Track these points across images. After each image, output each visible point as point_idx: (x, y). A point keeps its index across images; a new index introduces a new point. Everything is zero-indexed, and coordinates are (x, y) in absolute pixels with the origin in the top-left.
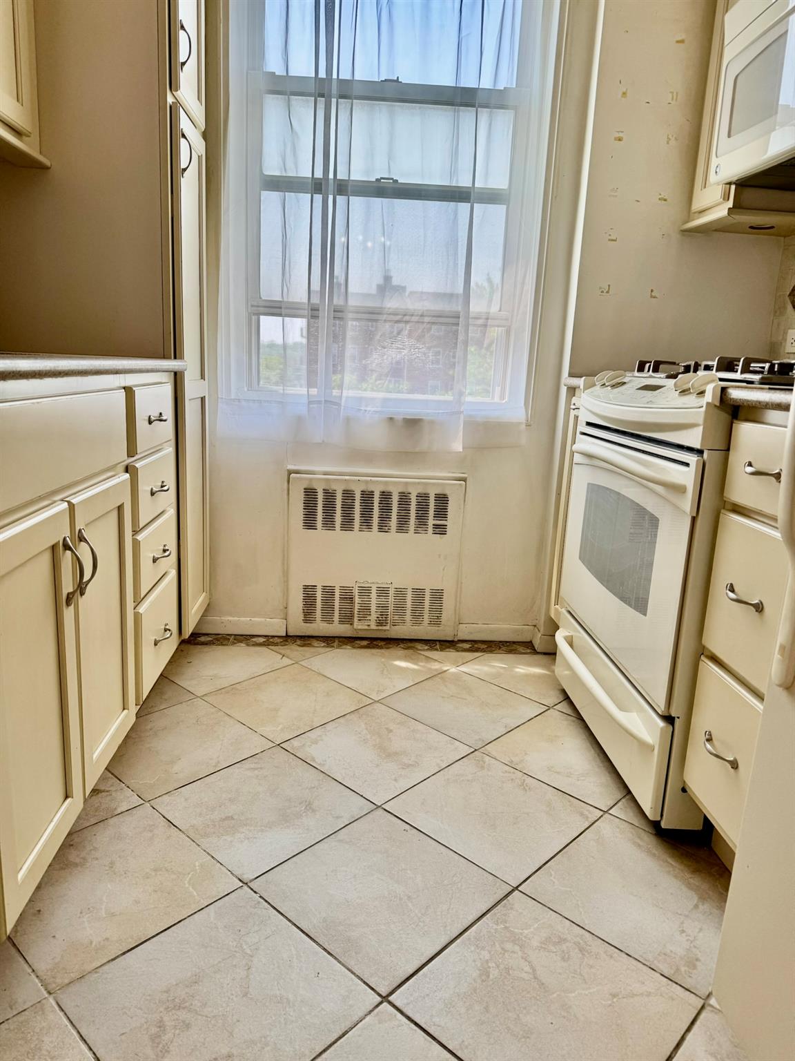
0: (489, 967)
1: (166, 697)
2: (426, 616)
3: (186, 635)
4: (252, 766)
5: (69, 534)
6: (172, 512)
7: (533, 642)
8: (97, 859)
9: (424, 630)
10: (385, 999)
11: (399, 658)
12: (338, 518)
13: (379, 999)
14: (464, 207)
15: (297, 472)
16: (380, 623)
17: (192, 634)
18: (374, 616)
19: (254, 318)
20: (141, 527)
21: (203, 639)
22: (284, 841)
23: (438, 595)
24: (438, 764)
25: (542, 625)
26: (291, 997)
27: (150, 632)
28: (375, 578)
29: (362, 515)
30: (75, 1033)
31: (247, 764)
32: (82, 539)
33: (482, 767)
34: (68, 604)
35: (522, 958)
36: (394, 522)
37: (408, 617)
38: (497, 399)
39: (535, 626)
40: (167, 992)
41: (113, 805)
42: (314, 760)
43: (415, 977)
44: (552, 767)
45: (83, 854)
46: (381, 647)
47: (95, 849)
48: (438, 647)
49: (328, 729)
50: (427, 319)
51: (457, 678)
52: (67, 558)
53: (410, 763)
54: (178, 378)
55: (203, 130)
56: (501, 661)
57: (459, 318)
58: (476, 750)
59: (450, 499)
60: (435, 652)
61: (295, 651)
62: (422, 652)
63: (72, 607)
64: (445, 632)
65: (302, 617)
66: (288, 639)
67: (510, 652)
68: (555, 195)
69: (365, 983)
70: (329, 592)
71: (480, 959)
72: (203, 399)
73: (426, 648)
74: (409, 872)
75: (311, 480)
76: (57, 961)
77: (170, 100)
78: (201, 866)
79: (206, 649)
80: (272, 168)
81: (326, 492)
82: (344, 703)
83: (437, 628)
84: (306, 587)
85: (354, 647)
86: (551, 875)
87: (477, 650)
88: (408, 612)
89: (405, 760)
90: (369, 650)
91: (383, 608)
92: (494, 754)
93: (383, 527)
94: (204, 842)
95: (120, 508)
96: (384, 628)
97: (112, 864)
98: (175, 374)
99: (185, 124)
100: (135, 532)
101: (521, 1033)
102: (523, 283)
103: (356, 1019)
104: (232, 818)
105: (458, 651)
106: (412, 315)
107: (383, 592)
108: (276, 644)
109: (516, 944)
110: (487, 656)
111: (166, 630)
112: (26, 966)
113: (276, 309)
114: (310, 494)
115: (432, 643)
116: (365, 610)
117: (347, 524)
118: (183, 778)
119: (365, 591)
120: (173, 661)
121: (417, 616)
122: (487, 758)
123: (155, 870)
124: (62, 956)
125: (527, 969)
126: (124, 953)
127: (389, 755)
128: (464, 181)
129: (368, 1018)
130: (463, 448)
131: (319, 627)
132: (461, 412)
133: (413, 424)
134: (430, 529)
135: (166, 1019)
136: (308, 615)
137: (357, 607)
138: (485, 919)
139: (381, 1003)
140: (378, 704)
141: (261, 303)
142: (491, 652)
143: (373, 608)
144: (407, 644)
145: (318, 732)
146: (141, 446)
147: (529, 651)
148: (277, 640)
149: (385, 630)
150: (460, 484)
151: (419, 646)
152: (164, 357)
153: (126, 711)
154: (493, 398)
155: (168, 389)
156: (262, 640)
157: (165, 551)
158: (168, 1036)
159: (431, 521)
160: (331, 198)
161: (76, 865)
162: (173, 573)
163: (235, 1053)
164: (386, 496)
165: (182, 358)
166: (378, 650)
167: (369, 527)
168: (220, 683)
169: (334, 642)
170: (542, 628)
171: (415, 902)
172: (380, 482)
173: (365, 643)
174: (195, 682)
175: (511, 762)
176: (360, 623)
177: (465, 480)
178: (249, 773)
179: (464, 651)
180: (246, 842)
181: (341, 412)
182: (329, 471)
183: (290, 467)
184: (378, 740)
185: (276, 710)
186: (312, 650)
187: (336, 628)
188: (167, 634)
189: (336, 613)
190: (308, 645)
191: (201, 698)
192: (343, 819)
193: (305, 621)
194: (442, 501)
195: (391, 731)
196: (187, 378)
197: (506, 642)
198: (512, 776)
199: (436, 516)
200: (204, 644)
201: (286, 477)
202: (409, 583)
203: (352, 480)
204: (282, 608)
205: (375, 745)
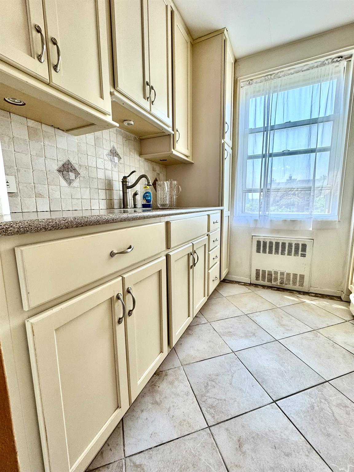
0: (314, 405)
1: (216, 295)
2: (298, 283)
3: (222, 279)
4: (238, 319)
5: (192, 251)
6: (219, 246)
7: (341, 297)
8: (195, 334)
9: (297, 287)
10: (275, 402)
11: (288, 295)
12: (267, 250)
13: (273, 401)
14: (313, 155)
15: (255, 236)
16: (281, 283)
17: (223, 279)
18: (279, 281)
19: (244, 194)
20: (210, 250)
21: (226, 281)
22: (246, 343)
23: (302, 277)
24: (299, 332)
25: (345, 291)
26: (244, 389)
27: (212, 278)
28: (280, 269)
29: (275, 249)
30: (187, 378)
31: (236, 318)
32: (195, 252)
33: (317, 337)
34: (191, 268)
35: (329, 407)
36: (286, 252)
37: (291, 283)
38: (326, 213)
39: (342, 291)
40: (210, 375)
41: (201, 321)
42: (256, 321)
43: (286, 398)
44: (346, 342)
45: (193, 332)
46: (281, 291)
47: (196, 332)
48: (302, 294)
49: (262, 313)
50: (299, 190)
51: (308, 305)
52: (191, 257)
53: (289, 329)
54: (222, 211)
55: (231, 147)
56: (327, 302)
57: (311, 188)
58: (314, 330)
59: (307, 245)
60: (301, 295)
61: (252, 288)
62: (296, 295)
63: (192, 269)
64: (305, 289)
65: (255, 278)
66: (251, 284)
67: (331, 299)
68: (349, 145)
69: (268, 394)
70: (264, 272)
71: (311, 401)
72: (229, 216)
73: (298, 293)
74: (286, 363)
75: (259, 238)
76: (184, 357)
77: (223, 141)
78: (222, 343)
79: (227, 284)
80: (250, 153)
81: (263, 242)
82: (268, 307)
83: (301, 287)
84: (257, 270)
85: (272, 290)
86: (343, 381)
87: (317, 297)
88: (291, 281)
89: (287, 328)
90: (277, 291)
91: (282, 279)
92: (322, 333)
93: (283, 253)
94: (223, 337)
95: (205, 245)
96: (282, 285)
97: (199, 337)
98: (221, 210)
99: (226, 147)
100: (209, 251)
101: (326, 434)
102: (337, 175)
103: (264, 404)
104: (231, 332)
105: (310, 296)
106: (294, 189)
107: (282, 274)
108: (247, 285)
109: (326, 401)
110: (321, 299)
111: (216, 277)
112: (177, 357)
113: (250, 191)
114: (259, 243)
115: (299, 292)
116: (276, 279)
117: (270, 252)
118: (219, 318)
119: (276, 273)
120: (218, 286)
121: (294, 283)
122: (319, 334)
123: (210, 341)
124: (185, 357)
125: (330, 411)
126: (200, 361)
127: (282, 325)
128: (313, 146)
129: (268, 406)
130: (312, 229)
131: (260, 282)
132: (311, 218)
133: (293, 221)
134: (300, 255)
135: (209, 383)
136: (257, 278)
137: (273, 277)
138: (314, 388)
139: (273, 402)
140: (279, 309)
141: (246, 190)
142: (323, 298)
143: (279, 278)
144: (291, 291)
145: (258, 313)
146: (211, 229)
147: (339, 300)
148: (247, 284)
149: (283, 286)
150: (311, 241)
151: (295, 292)
152: (219, 206)
153: (205, 297)
154: (325, 213)
155: (220, 214)
156: (243, 284)
157: (216, 256)
158: (209, 387)
159: (300, 253)
160: (267, 159)
161: (190, 334)
162: (219, 262)
163: (227, 400)
164: (284, 244)
165: (223, 206)
166: (280, 292)
167: (278, 253)
168: (230, 294)
169: (265, 287)
170: (345, 293)
171: (287, 374)
172: (282, 240)
173: (276, 289)
174: (224, 292)
175: (329, 337)
176: (274, 283)
177: (313, 240)
178: (237, 321)
179: (312, 296)
180: (234, 340)
181: (269, 218)
182: (265, 236)
183: (253, 235)
184: (278, 320)
185: (246, 304)
186: (258, 288)
187: (266, 283)
188: (216, 278)
189: (266, 279)
190: (257, 287)
191: (225, 297)
192: (265, 341)
193: (256, 280)
194: (304, 246)
195: (283, 318)
196: (224, 211)
197: (330, 295)
198: (329, 342)
199: (302, 251)
200: (227, 282)
201: (251, 237)
202: (292, 272)
203: (272, 239)
204: (249, 275)
205: (277, 321)
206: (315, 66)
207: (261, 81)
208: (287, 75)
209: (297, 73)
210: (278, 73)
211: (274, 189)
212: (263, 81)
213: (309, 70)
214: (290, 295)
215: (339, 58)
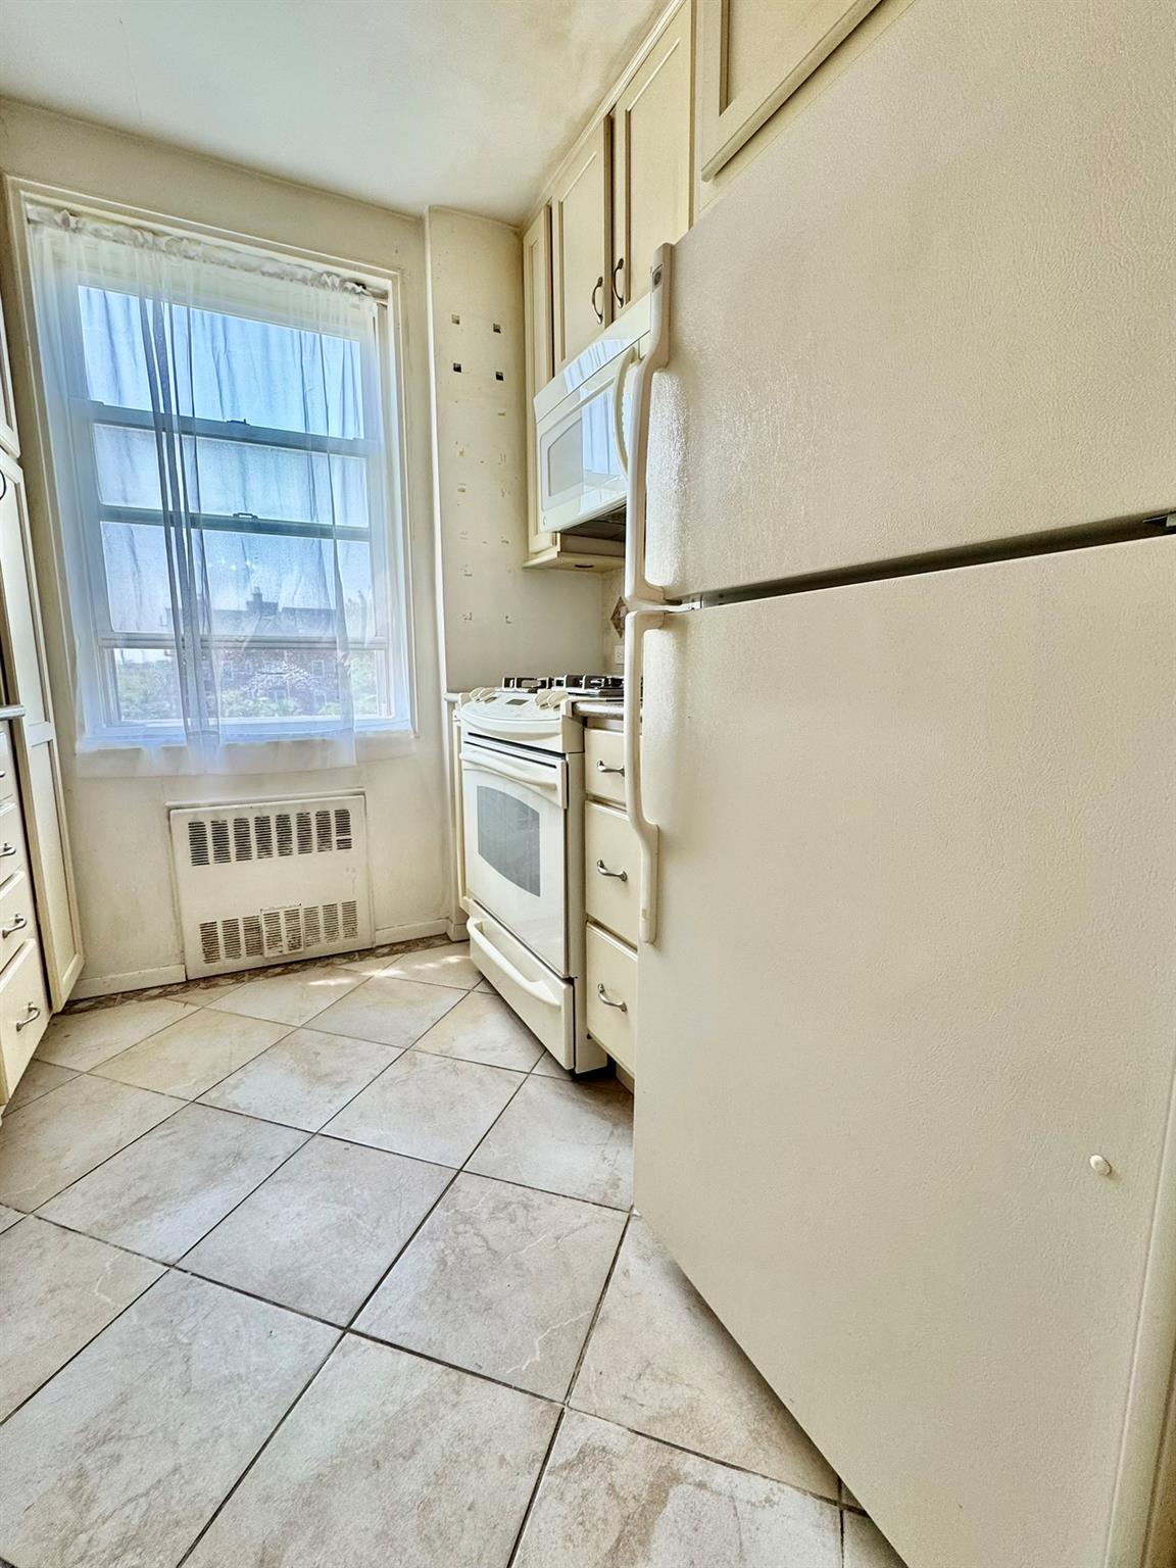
0: (446, 1256)
1: (39, 1083)
2: (341, 930)
3: (59, 1007)
4: (164, 1133)
6: (23, 874)
7: (448, 933)
9: (342, 943)
10: (347, 1329)
11: (319, 979)
12: (232, 849)
13: (341, 1332)
14: (327, 543)
15: (177, 808)
16: (293, 947)
17: (66, 1003)
18: (285, 942)
19: (106, 652)
21: (82, 1006)
22: (212, 1204)
23: (350, 908)
24: (372, 1073)
25: (454, 917)
26: (242, 1371)
27: (10, 1018)
28: (281, 903)
29: (259, 841)
31: (155, 1134)
33: (415, 1065)
35: (475, 1235)
36: (295, 844)
37: (322, 934)
38: (384, 716)
39: (447, 919)
40: (85, 1429)
42: (236, 1106)
43: (375, 1294)
44: (479, 1045)
46: (297, 971)
48: (357, 957)
49: (249, 1069)
51: (381, 984)
53: (343, 1080)
54: (13, 726)
57: (335, 642)
58: (407, 1049)
59: (350, 814)
61: (198, 996)
62: (342, 967)
64: (362, 941)
65: (202, 956)
66: (188, 984)
67: (428, 947)
69: (323, 1321)
70: (230, 925)
71: (436, 1251)
72: (49, 743)
73: (345, 961)
74: (355, 1190)
75: (195, 814)
78: (114, 1264)
79: (87, 1015)
80: (110, 499)
81: (214, 823)
82: (263, 1038)
83: (353, 939)
84: (203, 926)
85: (267, 977)
86: (490, 1148)
87: (396, 952)
88: (322, 930)
89: (337, 1079)
90: (285, 977)
91: (294, 931)
92: (425, 1048)
93: (284, 851)
94: (114, 1236)
96: (298, 950)
98: (11, 720)
101: (482, 1307)
103: (317, 1364)
104: (146, 1198)
105: (377, 957)
107: (292, 915)
108: (176, 993)
109: (467, 1223)
110: (407, 956)
111: (30, 1010)
113: (132, 643)
114: (196, 830)
115: (348, 956)
116: (275, 938)
117: (243, 854)
118: (75, 1172)
119: (272, 918)
120: (45, 1039)
121: (332, 932)
122: (418, 1055)
123: (51, 1291)
125: (480, 1243)
127: (319, 1079)
128: (323, 519)
129: (331, 1357)
131: (225, 964)
132: (351, 730)
133: (303, 745)
134: (334, 845)
135: (87, 1463)
136: (210, 953)
137: (265, 935)
138: (435, 1210)
139: (343, 1335)
140: (301, 1030)
141: (114, 637)
142: (410, 951)
143: (284, 933)
144: (324, 961)
145: (239, 1075)
147: (445, 942)
148: (175, 988)
149: (300, 953)
150: (359, 798)
151: (337, 961)
154: (380, 714)
156: (157, 991)
157: (17, 921)
158: (93, 1482)
159: (334, 838)
160: (184, 530)
162: (33, 943)
164: (283, 821)
165: (17, 703)
166: (294, 974)
167: (269, 853)
168: (109, 1052)
169: (244, 976)
170: (454, 920)
171: (365, 1218)
172: (275, 806)
173: (279, 970)
174: (77, 1057)
175: (441, 1051)
176: (270, 951)
177: (363, 794)
178: (160, 1142)
179: (384, 955)
180: (167, 1219)
181: (221, 739)
182: (215, 801)
183: (168, 804)
184: (306, 1067)
185: (184, 1064)
186: (220, 989)
187: (246, 961)
188: (34, 1014)
189: (243, 946)
190: (214, 986)
191: (87, 1073)
192: (279, 1158)
193: (207, 961)
194: (343, 817)
195: (319, 1054)
196: (25, 722)
197: (423, 938)
198: (444, 1064)
199: (339, 833)
200: (82, 1011)
201: (166, 815)
202: (318, 902)
203: (243, 808)
204: (177, 952)
205: (303, 1074)
206: (299, 277)
207: (115, 234)
208: (213, 263)
209: (246, 270)
210: (182, 239)
211: (226, 638)
212: (126, 242)
213: (282, 278)
214: (325, 974)
215: (358, 284)
